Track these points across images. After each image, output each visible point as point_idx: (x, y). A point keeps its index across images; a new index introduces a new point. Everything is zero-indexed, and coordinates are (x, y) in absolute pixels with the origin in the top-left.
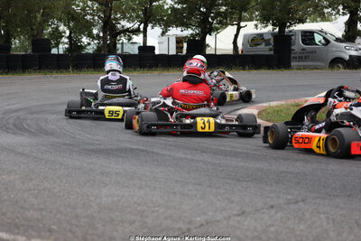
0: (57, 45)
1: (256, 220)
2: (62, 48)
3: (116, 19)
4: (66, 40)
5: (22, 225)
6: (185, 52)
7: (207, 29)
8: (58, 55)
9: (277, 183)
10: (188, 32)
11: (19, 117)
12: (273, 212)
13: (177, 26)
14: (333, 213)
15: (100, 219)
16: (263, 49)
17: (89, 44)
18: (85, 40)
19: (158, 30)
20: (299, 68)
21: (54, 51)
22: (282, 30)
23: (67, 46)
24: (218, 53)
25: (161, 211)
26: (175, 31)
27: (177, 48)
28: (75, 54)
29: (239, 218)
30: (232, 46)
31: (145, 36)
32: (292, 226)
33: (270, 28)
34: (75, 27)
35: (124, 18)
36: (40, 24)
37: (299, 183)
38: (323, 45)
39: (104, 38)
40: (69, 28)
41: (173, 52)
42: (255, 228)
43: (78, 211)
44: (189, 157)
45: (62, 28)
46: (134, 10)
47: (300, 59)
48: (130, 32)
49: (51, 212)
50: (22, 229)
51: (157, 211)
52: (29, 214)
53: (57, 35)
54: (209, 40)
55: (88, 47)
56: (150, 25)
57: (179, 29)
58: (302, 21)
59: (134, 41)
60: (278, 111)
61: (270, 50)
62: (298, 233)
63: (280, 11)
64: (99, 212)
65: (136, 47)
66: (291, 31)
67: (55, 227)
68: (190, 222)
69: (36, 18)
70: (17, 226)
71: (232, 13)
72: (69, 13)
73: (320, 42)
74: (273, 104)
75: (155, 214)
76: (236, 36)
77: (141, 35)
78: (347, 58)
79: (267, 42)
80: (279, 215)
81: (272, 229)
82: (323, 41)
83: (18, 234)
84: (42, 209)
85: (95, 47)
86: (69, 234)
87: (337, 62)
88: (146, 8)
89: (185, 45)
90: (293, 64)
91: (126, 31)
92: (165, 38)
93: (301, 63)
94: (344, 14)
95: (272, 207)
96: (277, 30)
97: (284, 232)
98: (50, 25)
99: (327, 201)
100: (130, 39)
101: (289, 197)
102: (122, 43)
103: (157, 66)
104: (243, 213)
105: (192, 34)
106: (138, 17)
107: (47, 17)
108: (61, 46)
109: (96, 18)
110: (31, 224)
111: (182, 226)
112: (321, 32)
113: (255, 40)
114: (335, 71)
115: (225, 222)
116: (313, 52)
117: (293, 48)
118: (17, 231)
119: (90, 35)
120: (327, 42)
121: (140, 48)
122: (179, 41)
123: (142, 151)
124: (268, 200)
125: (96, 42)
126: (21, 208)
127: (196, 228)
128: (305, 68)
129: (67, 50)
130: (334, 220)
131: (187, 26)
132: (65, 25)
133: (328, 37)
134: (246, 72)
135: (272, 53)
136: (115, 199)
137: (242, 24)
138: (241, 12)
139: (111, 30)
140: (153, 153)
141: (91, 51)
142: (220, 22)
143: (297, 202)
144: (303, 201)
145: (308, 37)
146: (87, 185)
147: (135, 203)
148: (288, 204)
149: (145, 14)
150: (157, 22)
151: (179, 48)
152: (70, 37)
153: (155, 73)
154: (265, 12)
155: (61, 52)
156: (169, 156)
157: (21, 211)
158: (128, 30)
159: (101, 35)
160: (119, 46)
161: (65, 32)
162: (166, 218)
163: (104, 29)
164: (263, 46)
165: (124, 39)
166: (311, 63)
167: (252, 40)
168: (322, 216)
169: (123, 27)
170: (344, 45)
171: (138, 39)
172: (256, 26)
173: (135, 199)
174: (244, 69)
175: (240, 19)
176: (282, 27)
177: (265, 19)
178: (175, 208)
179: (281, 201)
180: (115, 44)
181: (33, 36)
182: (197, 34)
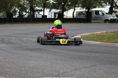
0: (15, 15)
1: (80, 72)
2: (17, 16)
3: (35, 7)
4: (18, 13)
5: (4, 73)
6: (57, 17)
7: (64, 10)
8: (15, 18)
9: (87, 60)
10: (58, 11)
11: (2, 38)
12: (86, 69)
13: (54, 9)
14: (105, 69)
15: (29, 71)
16: (82, 17)
17: (25, 15)
18: (24, 13)
19: (48, 10)
20: (94, 23)
21: (14, 17)
22: (89, 10)
23: (18, 15)
24: (68, 18)
25: (49, 69)
26: (54, 11)
27: (54, 16)
28: (21, 18)
29: (75, 71)
30: (72, 16)
31: (44, 12)
32: (92, 74)
33: (85, 10)
34: (21, 9)
35: (37, 6)
36: (9, 8)
37: (94, 60)
38: (102, 15)
39: (31, 13)
40: (19, 9)
41: (53, 17)
42: (80, 74)
43: (22, 69)
44: (58, 51)
45: (17, 9)
46: (40, 4)
47: (95, 20)
48: (39, 11)
49: (13, 69)
50: (4, 74)
51: (48, 69)
52: (6, 69)
53: (15, 12)
54: (65, 13)
55: (25, 16)
56: (45, 9)
57: (55, 10)
58: (95, 7)
59: (40, 13)
60: (87, 36)
61: (85, 17)
62: (94, 76)
63: (88, 4)
64: (29, 69)
65: (41, 16)
66: (91, 11)
67: (14, 74)
68: (59, 72)
69: (8, 6)
70: (2, 74)
71: (72, 5)
72: (19, 5)
73: (101, 14)
74: (86, 34)
75: (47, 70)
76: (74, 12)
77: (43, 12)
78: (110, 19)
79: (84, 14)
80: (88, 70)
81: (85, 75)
82: (102, 14)
83: (2, 76)
84: (10, 68)
85: (28, 16)
86: (19, 76)
87: (106, 21)
88: (44, 3)
89: (57, 15)
90: (92, 21)
91: (37, 10)
92: (50, 13)
93: (95, 21)
94: (109, 5)
95: (86, 67)
96: (87, 10)
97: (89, 75)
98: (13, 8)
99: (103, 66)
100: (39, 13)
101: (91, 64)
102: (36, 14)
103: (48, 22)
104: (76, 69)
105: (59, 11)
106: (41, 6)
107: (12, 5)
108: (16, 15)
109: (28, 6)
110: (7, 73)
111: (56, 74)
112: (101, 11)
113: (80, 13)
114: (106, 24)
115: (70, 72)
116: (99, 17)
117: (92, 16)
118: (2, 75)
119: (26, 12)
120: (103, 14)
121: (42, 16)
122: (55, 14)
123: (43, 49)
124: (84, 65)
125: (28, 14)
126: (3, 67)
127: (61, 74)
128: (96, 23)
129: (18, 16)
130: (105, 72)
131: (57, 9)
132: (18, 8)
133: (104, 13)
134: (77, 24)
135: (85, 18)
136: (34, 65)
137: (76, 8)
138: (75, 4)
139: (33, 10)
140: (47, 50)
141: (26, 17)
142: (68, 8)
143: (93, 66)
144: (96, 65)
145: (97, 12)
146: (25, 60)
147: (41, 66)
148: (90, 66)
149: (44, 5)
150: (48, 7)
151: (55, 16)
152: (19, 12)
153: (47, 24)
154: (83, 4)
155: (16, 17)
156: (52, 51)
157: (3, 68)
158: (38, 10)
159: (30, 12)
160: (35, 15)
161: (17, 11)
162: (51, 71)
163: (30, 10)
164: (82, 15)
165: (37, 13)
166: (98, 21)
167: (79, 13)
168: (102, 70)
169: (37, 9)
170: (109, 15)
171: (42, 13)
172: (80, 9)
173: (41, 65)
174: (76, 23)
175: (75, 7)
176: (89, 9)
177: (83, 7)
178: (54, 68)
179: (88, 65)
180: (34, 15)
181: (7, 12)
182: (61, 12)
